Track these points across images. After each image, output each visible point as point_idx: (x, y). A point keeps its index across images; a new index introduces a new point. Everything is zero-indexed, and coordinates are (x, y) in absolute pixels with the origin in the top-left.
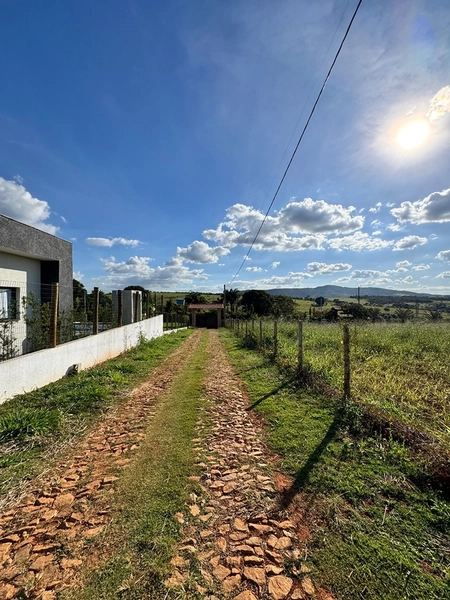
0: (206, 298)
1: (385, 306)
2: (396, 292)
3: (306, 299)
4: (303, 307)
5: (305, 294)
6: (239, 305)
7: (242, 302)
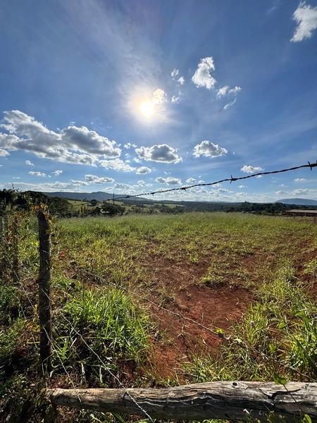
1: (132, 206)
2: (138, 198)
3: (84, 201)
5: (77, 197)
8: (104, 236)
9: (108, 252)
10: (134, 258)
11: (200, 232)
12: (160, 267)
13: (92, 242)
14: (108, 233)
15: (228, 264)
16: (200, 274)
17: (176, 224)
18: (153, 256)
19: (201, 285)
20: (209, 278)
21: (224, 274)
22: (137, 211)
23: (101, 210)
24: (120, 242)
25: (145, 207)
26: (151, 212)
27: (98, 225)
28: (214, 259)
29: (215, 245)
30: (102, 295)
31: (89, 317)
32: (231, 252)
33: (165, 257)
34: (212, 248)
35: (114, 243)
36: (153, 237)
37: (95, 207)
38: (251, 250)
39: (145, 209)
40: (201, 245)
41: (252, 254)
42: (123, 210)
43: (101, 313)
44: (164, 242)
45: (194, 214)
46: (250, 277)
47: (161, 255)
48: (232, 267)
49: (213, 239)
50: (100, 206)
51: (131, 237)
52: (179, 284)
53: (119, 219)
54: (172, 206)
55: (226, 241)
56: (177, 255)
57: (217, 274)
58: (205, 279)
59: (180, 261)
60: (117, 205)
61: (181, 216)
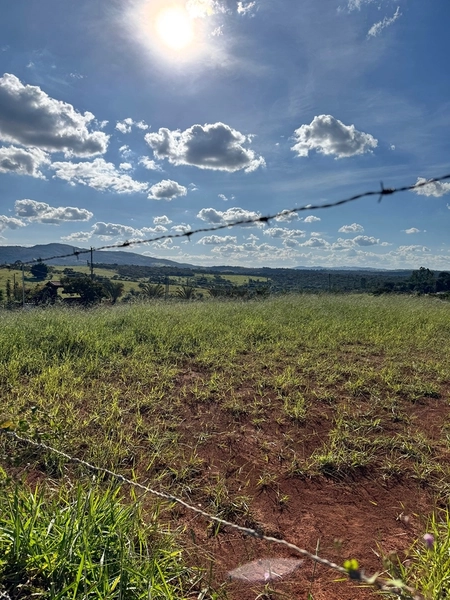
1: (140, 280)
2: (155, 260)
3: (14, 267)
8: (67, 356)
9: (79, 395)
10: (144, 410)
11: (309, 343)
12: (211, 430)
13: (36, 372)
14: (76, 348)
15: (378, 421)
16: (309, 447)
17: (251, 324)
18: (193, 403)
19: (313, 474)
20: (331, 457)
21: (367, 446)
22: (153, 294)
23: (60, 291)
24: (109, 371)
25: (173, 282)
26: (188, 295)
27: (50, 329)
28: (343, 408)
29: (346, 376)
30: (63, 505)
31: (31, 559)
32: (385, 391)
33: (224, 406)
34: (340, 382)
35: (94, 374)
36: (192, 356)
37: (44, 283)
38: (434, 387)
39: (172, 289)
40: (311, 376)
41: (436, 396)
42: (116, 291)
43: (62, 548)
44: (219, 369)
45: (294, 299)
46: (432, 453)
47: (212, 400)
48: (387, 429)
49: (340, 359)
50: (56, 279)
51: (139, 358)
52: (258, 471)
53: (105, 314)
54: (240, 281)
55: (374, 365)
56: (252, 400)
57: (350, 446)
58: (322, 458)
59: (259, 416)
60: (100, 279)
61: (260, 305)
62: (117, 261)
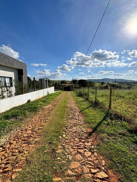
0: (67, 82)
1: (124, 85)
2: (128, 80)
3: (98, 83)
4: (97, 85)
5: (98, 81)
6: (77, 84)
7: (78, 83)
62: (118, 81)
